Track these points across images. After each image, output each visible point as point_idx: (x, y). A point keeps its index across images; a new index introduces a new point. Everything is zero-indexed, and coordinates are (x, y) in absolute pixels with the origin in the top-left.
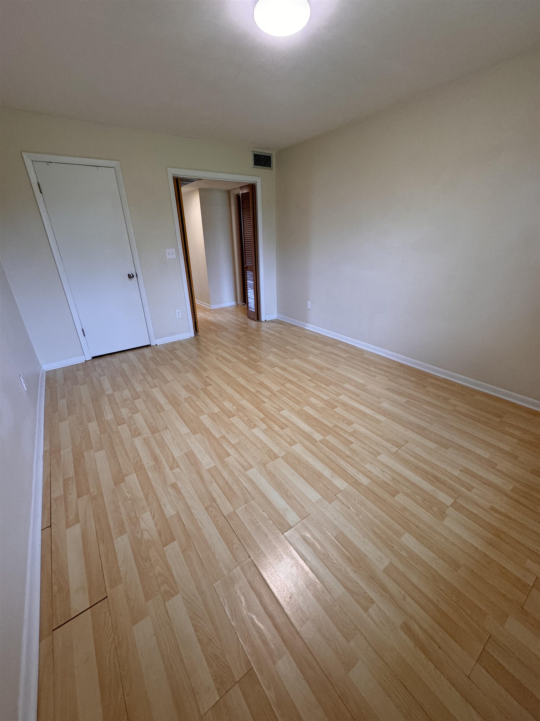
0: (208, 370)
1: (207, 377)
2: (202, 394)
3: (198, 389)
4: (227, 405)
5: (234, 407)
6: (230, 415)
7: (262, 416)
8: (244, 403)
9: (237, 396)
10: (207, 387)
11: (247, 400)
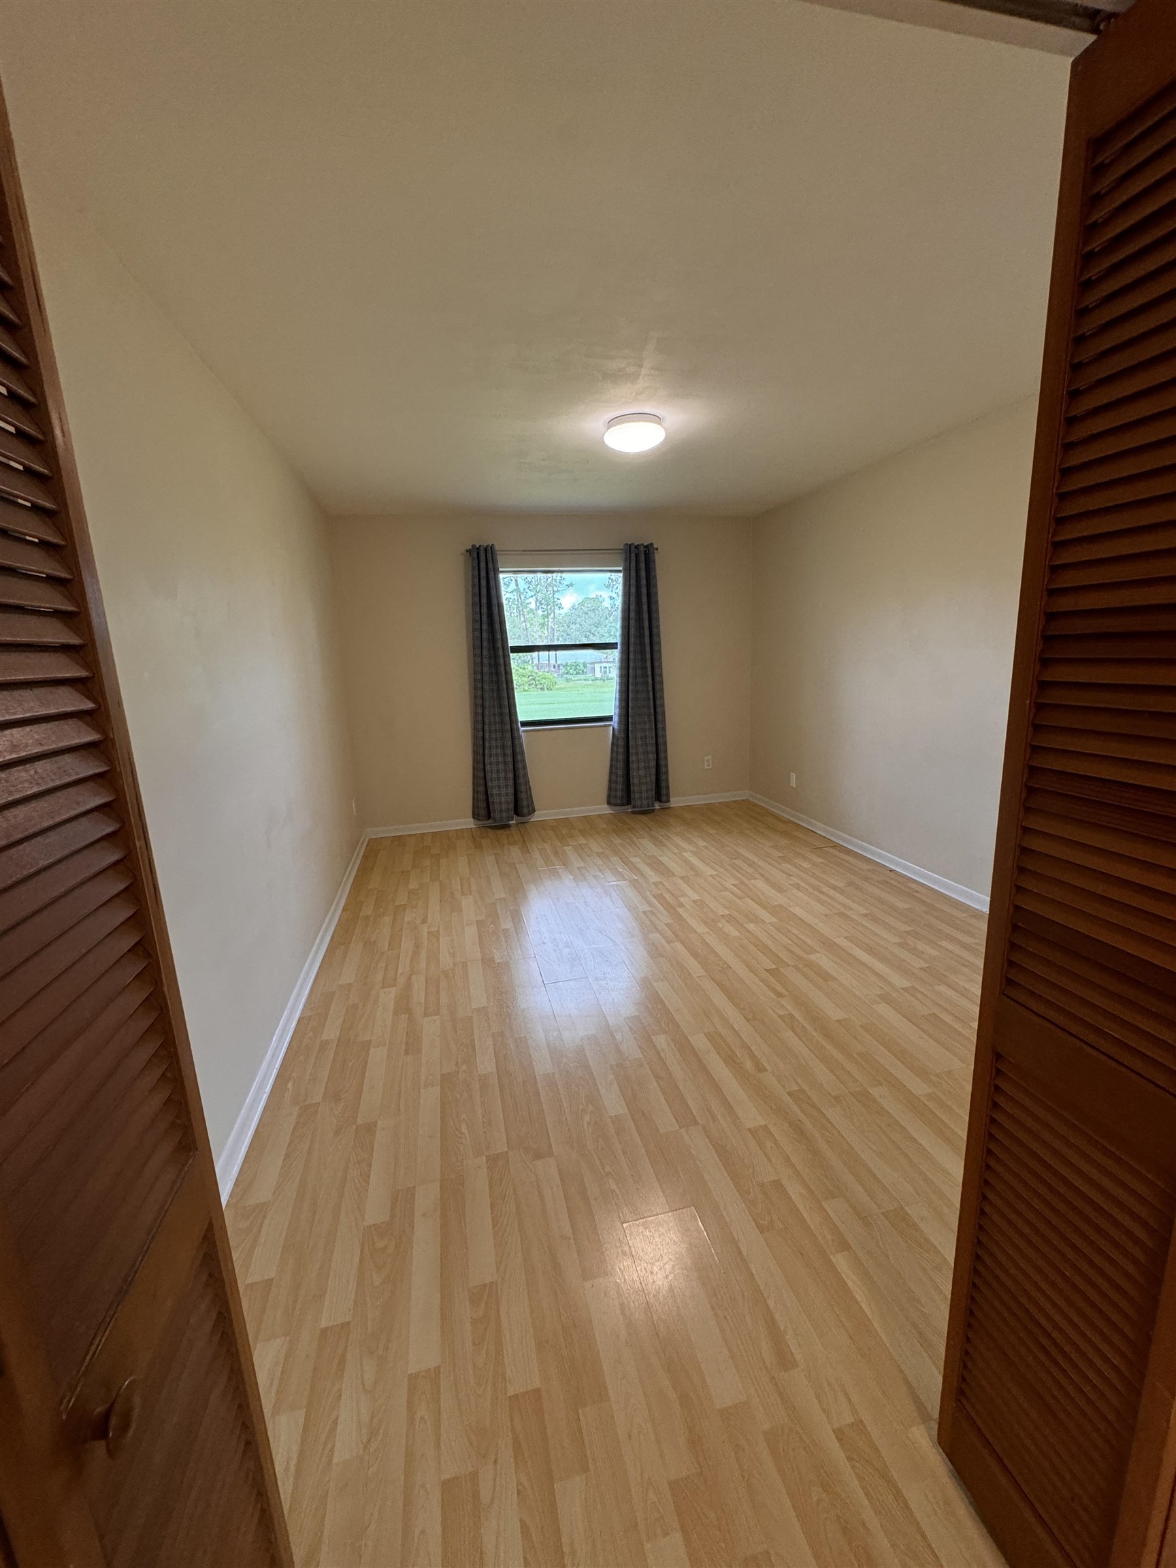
0: (781, 1017)
1: (780, 995)
2: (783, 955)
3: (795, 967)
4: (733, 931)
5: (721, 926)
6: (730, 919)
7: (680, 910)
8: (701, 928)
9: (712, 940)
10: (775, 967)
11: (695, 932)
